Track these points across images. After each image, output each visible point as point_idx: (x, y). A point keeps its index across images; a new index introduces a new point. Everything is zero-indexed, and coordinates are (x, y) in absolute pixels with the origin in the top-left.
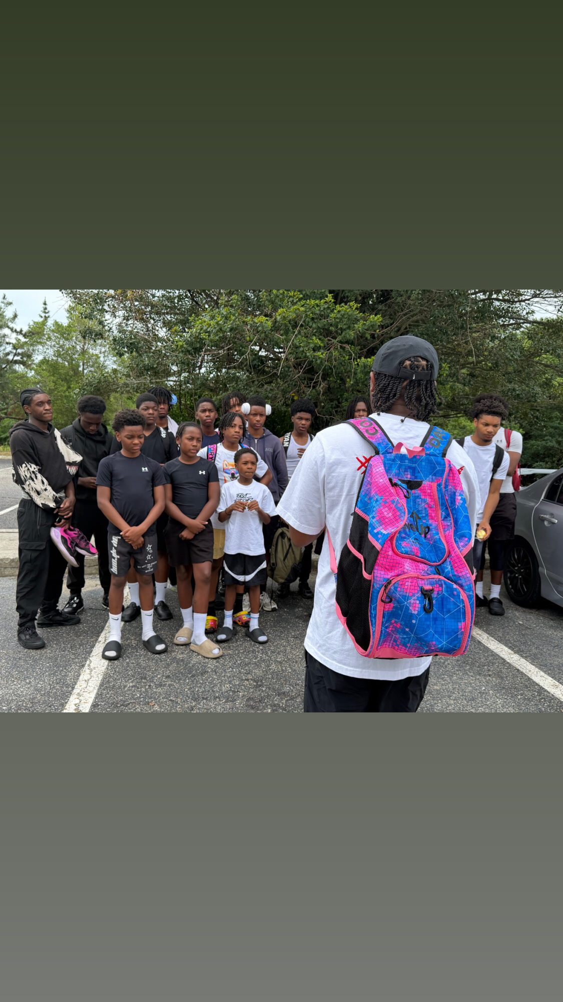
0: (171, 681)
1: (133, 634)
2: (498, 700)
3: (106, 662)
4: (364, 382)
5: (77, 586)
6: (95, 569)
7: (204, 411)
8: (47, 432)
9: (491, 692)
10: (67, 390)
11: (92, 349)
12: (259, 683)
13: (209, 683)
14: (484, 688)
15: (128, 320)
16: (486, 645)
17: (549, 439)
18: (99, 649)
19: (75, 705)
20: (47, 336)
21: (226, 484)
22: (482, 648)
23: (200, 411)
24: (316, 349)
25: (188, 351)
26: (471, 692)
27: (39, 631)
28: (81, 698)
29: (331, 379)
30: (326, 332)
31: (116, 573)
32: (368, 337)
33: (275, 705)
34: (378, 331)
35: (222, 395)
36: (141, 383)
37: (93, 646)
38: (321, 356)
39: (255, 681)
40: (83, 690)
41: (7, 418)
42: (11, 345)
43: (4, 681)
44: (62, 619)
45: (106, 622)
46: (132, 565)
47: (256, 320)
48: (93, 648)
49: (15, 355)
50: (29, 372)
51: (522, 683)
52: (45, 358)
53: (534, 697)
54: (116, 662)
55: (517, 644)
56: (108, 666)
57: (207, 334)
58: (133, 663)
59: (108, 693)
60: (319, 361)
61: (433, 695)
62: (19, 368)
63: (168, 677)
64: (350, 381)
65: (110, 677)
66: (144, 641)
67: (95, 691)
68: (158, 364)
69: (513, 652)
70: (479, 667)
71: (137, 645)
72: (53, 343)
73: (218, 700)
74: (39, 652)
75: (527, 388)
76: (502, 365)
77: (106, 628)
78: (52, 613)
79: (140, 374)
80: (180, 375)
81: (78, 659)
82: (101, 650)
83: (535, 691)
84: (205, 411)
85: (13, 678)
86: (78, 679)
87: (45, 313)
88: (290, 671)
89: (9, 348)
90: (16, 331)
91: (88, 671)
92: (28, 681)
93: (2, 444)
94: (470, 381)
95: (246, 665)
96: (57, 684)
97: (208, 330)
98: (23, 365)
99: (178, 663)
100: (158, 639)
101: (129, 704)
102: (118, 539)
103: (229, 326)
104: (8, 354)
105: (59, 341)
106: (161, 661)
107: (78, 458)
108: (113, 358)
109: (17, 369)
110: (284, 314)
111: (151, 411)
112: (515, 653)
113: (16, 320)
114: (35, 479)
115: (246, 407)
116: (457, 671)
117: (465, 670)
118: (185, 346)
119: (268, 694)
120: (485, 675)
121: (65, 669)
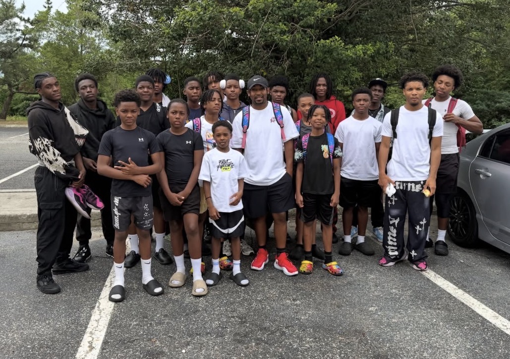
0: (169, 320)
1: (134, 279)
2: (447, 330)
3: (112, 304)
4: (323, 59)
5: (85, 238)
6: (99, 222)
7: (193, 88)
8: (58, 109)
9: (441, 323)
10: (69, 68)
11: (89, 33)
12: (243, 320)
13: (201, 320)
14: (435, 320)
15: (121, 11)
16: (434, 282)
17: (480, 103)
18: (106, 292)
19: (89, 342)
20: (50, 23)
21: (209, 152)
22: (431, 284)
23: (189, 89)
24: (283, 33)
25: (174, 37)
26: (424, 324)
27: (54, 277)
28: (93, 336)
29: (294, 57)
30: (290, 19)
31: (119, 228)
32: (325, 21)
33: (258, 339)
34: (333, 16)
35: (203, 73)
36: (133, 63)
37: (101, 290)
38: (287, 39)
39: (240, 318)
40: (95, 329)
41: (18, 92)
42: (20, 31)
43: (27, 323)
44: (73, 266)
45: (111, 269)
46: (132, 220)
47: (231, 10)
48: (101, 291)
49: (24, 39)
50: (36, 54)
51: (467, 315)
52: (49, 42)
53: (479, 327)
54: (121, 303)
55: (460, 280)
56: (115, 307)
57: (190, 23)
58: (136, 304)
59: (116, 332)
60: (284, 44)
61: (392, 327)
62: (27, 50)
63: (166, 316)
64: (311, 59)
65: (117, 317)
66: (144, 285)
67: (105, 330)
68: (147, 48)
69: (457, 288)
70: (429, 301)
71: (138, 288)
72: (56, 29)
73: (209, 335)
74: (55, 296)
75: (460, 61)
76: (439, 41)
77: (111, 273)
78: (65, 263)
79: (132, 57)
80: (165, 57)
81: (89, 301)
82: (108, 293)
83: (479, 322)
84: (191, 88)
85: (35, 319)
86: (90, 319)
87: (48, 4)
88: (269, 308)
89: (19, 34)
90: (24, 19)
91: (98, 312)
92: (47, 322)
93: (15, 115)
94: (411, 56)
95: (232, 304)
96: (72, 324)
97: (191, 19)
98: (31, 48)
99: (173, 304)
100: (156, 283)
101: (134, 341)
102: (119, 199)
103: (208, 16)
104: (18, 39)
105: (61, 27)
106: (159, 302)
107: (85, 132)
108: (106, 41)
109: (26, 52)
110: (255, 5)
111: (146, 90)
112: (459, 288)
113: (24, 10)
114: (47, 152)
115: (223, 83)
116: (411, 305)
117: (418, 305)
118: (171, 33)
119: (252, 330)
120: (435, 309)
121: (78, 310)
